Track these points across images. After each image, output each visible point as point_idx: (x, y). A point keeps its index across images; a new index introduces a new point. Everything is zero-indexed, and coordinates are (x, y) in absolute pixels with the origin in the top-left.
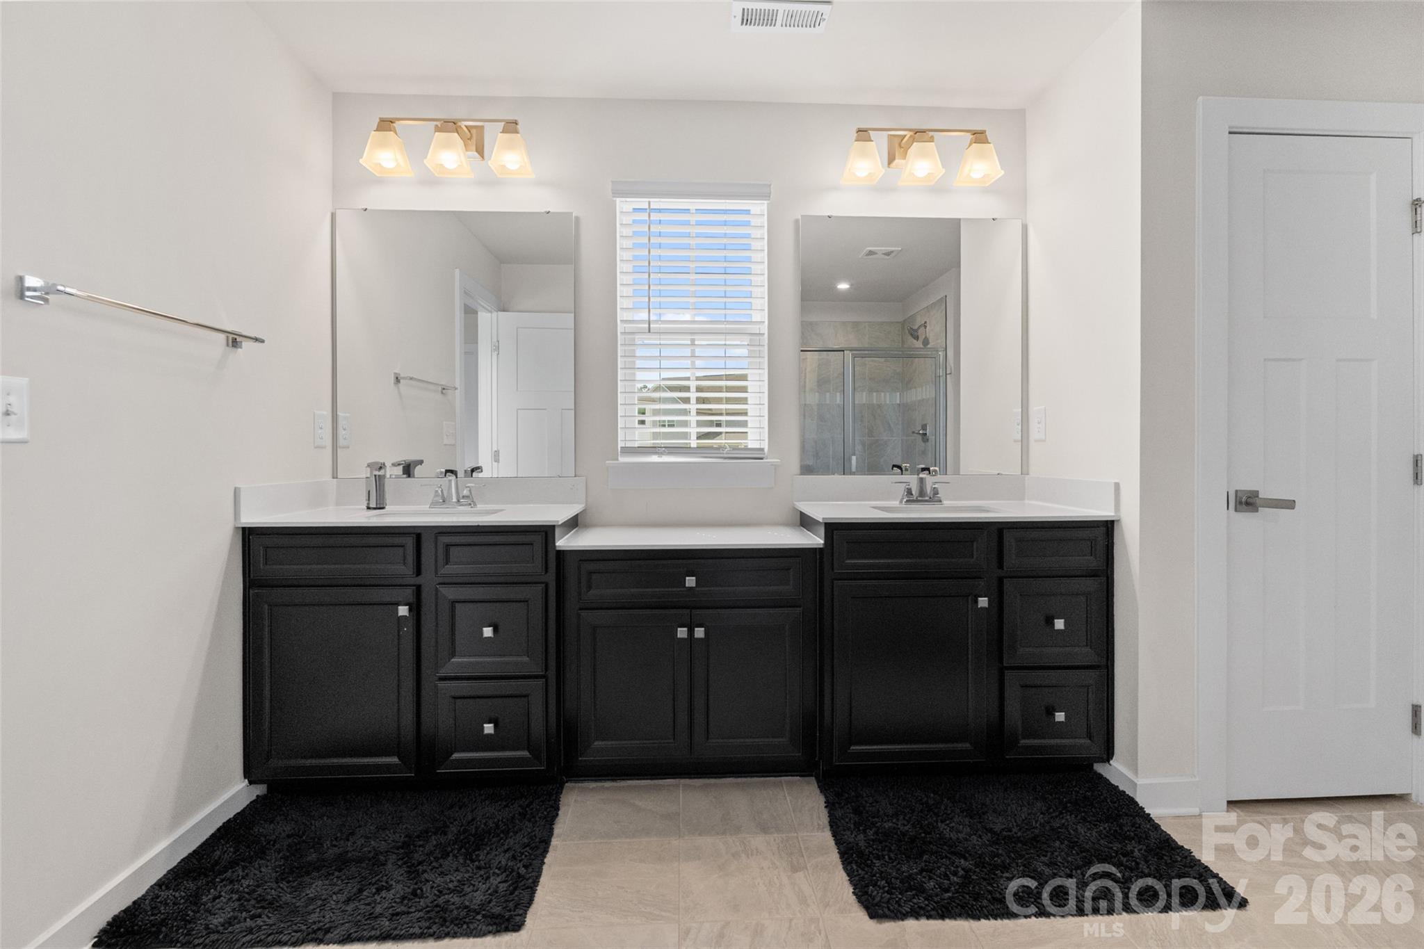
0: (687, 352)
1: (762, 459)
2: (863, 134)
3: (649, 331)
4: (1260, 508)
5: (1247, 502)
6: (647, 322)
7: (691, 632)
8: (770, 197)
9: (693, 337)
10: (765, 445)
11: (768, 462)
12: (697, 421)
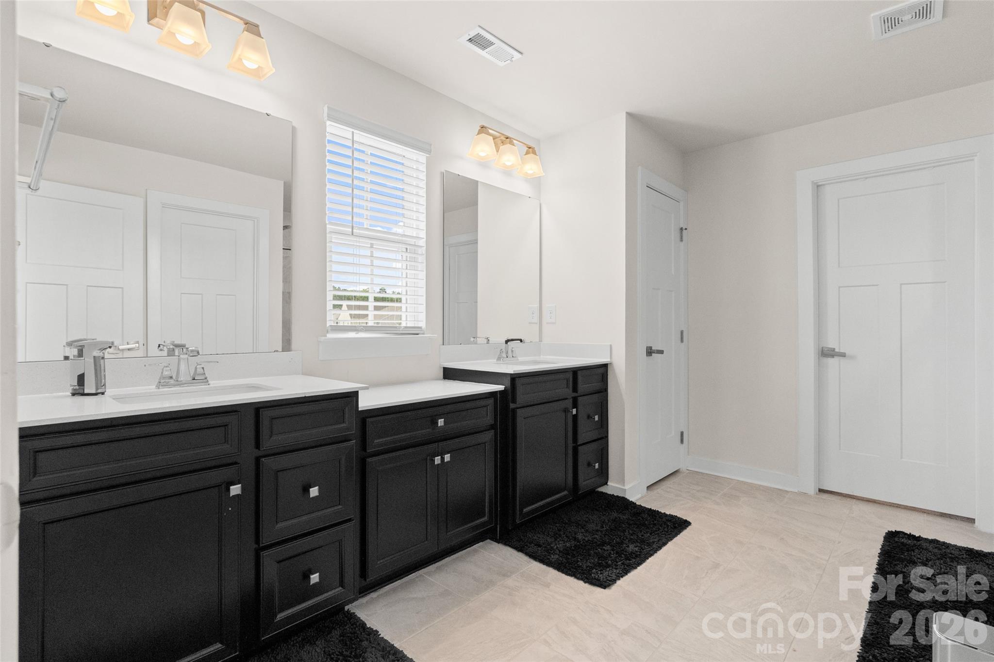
0: (368, 253)
1: (417, 334)
2: (483, 129)
3: (353, 234)
4: (653, 354)
5: (650, 352)
6: (351, 227)
7: (443, 459)
8: (430, 152)
9: (372, 242)
10: (423, 324)
11: (426, 337)
12: (375, 306)
